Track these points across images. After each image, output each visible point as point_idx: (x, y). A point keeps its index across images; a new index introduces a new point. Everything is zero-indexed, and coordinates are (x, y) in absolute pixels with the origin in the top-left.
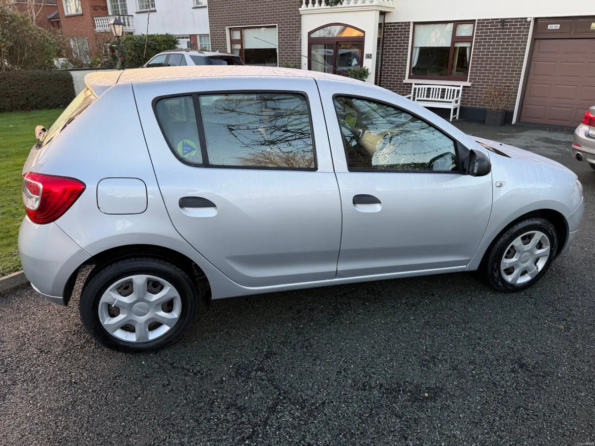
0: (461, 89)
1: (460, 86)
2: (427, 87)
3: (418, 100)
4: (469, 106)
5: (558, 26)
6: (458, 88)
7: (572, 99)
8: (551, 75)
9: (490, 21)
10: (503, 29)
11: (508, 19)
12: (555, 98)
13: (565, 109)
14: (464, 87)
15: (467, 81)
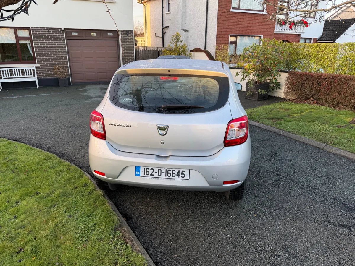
0: (34, 68)
1: (33, 67)
2: (9, 69)
3: (4, 78)
4: (42, 78)
5: (76, 34)
6: (33, 68)
7: (94, 68)
8: (80, 58)
9: (40, 28)
10: (49, 33)
11: (50, 28)
12: (86, 69)
13: (92, 74)
14: (36, 67)
15: (36, 63)
